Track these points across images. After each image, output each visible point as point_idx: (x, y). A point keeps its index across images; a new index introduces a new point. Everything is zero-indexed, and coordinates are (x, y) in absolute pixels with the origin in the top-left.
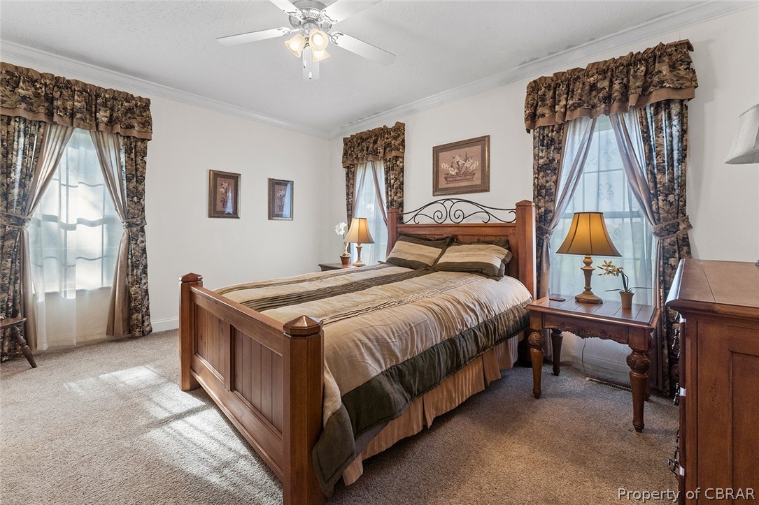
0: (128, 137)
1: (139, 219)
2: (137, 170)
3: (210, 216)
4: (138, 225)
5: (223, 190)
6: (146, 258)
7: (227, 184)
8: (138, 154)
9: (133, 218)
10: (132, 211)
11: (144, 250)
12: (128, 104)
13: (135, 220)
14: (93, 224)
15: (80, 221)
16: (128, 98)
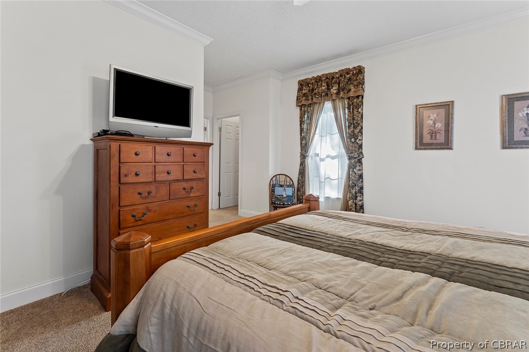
0: (349, 98)
1: (356, 154)
2: (353, 119)
3: (416, 149)
4: (355, 158)
5: (431, 122)
6: (362, 182)
7: (435, 115)
8: (355, 108)
9: (352, 153)
10: (351, 148)
11: (361, 176)
12: (349, 75)
13: (353, 154)
14: (333, 158)
15: (328, 156)
16: (348, 71)
